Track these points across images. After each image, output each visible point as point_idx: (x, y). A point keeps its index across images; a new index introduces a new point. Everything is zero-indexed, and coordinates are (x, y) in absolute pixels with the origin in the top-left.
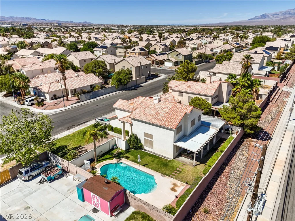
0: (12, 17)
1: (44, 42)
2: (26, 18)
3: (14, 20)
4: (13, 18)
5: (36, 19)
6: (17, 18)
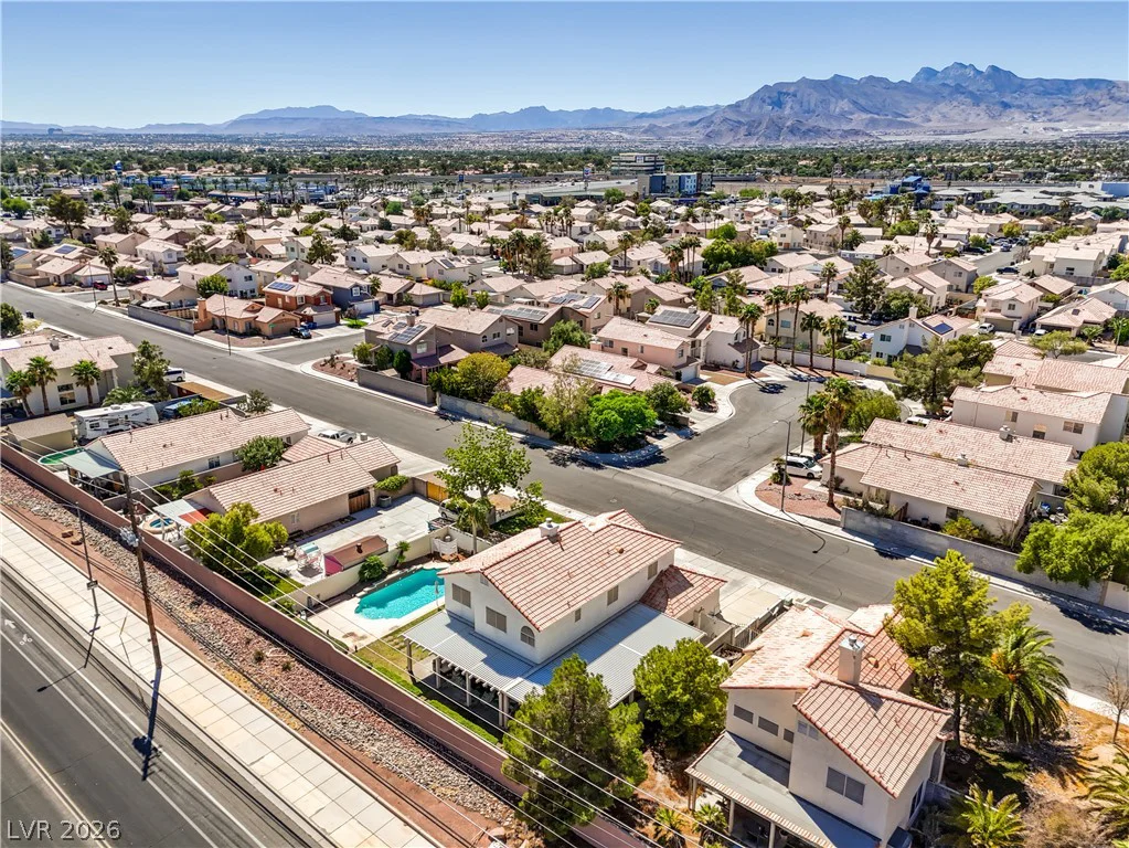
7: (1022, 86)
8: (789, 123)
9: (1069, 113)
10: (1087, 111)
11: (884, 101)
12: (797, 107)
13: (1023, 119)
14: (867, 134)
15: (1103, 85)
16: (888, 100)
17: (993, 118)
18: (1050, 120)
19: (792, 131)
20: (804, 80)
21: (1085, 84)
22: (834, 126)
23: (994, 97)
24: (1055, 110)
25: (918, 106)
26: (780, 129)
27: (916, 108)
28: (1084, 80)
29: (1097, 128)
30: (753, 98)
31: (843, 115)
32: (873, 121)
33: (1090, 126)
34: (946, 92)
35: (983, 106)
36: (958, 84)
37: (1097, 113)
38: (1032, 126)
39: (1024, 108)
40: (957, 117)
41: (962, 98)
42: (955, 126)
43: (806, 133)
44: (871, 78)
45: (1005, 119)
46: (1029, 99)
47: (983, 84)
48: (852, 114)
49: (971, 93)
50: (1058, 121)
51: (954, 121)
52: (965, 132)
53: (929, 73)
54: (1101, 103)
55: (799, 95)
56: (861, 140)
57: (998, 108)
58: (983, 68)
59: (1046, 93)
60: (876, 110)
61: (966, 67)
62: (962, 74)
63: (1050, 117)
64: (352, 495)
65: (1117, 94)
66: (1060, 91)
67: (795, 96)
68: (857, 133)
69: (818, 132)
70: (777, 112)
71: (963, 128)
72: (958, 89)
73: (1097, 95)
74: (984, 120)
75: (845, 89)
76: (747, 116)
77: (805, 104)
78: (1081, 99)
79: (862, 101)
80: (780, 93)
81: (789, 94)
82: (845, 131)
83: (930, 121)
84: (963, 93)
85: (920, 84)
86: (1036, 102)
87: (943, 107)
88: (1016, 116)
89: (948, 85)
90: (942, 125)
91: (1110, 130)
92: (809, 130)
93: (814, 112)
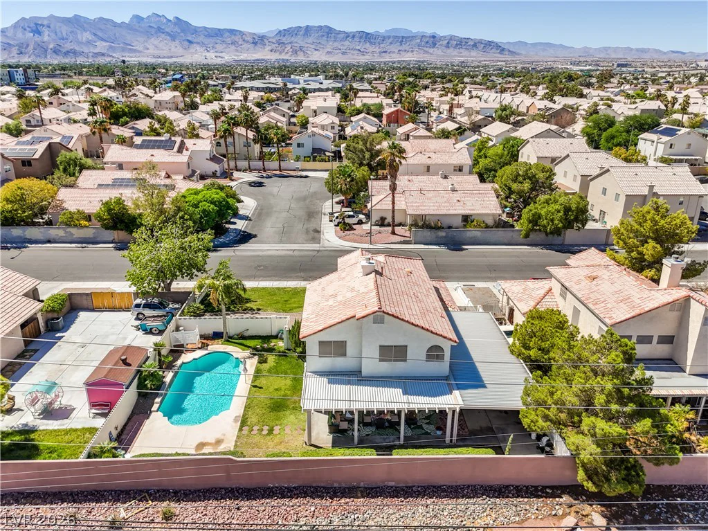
0: (606, 49)
1: (558, 108)
2: (638, 50)
3: (607, 54)
4: (607, 51)
5: (660, 51)
6: (616, 50)
7: (196, 31)
8: (51, 46)
9: (226, 48)
10: (233, 47)
11: (115, 35)
12: (53, 35)
13: (201, 50)
14: (111, 56)
15: (238, 33)
16: (117, 34)
17: (185, 49)
18: (216, 52)
19: (56, 51)
20: (52, 16)
21: (229, 32)
22: (86, 50)
23: (182, 37)
24: (217, 46)
25: (138, 39)
26: (46, 51)
27: (137, 41)
28: (227, 29)
29: (242, 57)
30: (15, 26)
31: (89, 42)
32: (111, 47)
33: (238, 56)
34: (153, 31)
35: (177, 41)
36: (159, 27)
37: (239, 49)
38: (208, 54)
39: (202, 44)
40: (165, 48)
41: (163, 36)
42: (165, 53)
43: (66, 54)
44: (101, 19)
45: (192, 50)
46: (201, 39)
47: (174, 28)
48: (95, 42)
49: (168, 33)
50: (222, 52)
51: (164, 50)
52: (172, 57)
53: (138, 18)
54: (240, 43)
55: (52, 26)
56: (108, 59)
57: (187, 43)
58: (171, 18)
59: (209, 36)
60: (111, 41)
61: (160, 16)
62: (159, 21)
63: (216, 50)
64: (23, 326)
65: (246, 39)
66: (217, 35)
67: (49, 27)
68: (103, 55)
69: (75, 53)
70: (37, 38)
71: (170, 55)
72: (160, 30)
73: (237, 38)
74: (180, 51)
75: (85, 25)
76: (15, 40)
77: (59, 34)
78: (229, 40)
79: (100, 34)
80: (36, 24)
81: (44, 26)
82: (95, 53)
83: (148, 49)
84: (164, 33)
85: (135, 25)
86: (206, 41)
87: (154, 41)
88: (198, 48)
89: (153, 27)
90: (157, 52)
91: (249, 58)
92: (68, 52)
93: (67, 39)
